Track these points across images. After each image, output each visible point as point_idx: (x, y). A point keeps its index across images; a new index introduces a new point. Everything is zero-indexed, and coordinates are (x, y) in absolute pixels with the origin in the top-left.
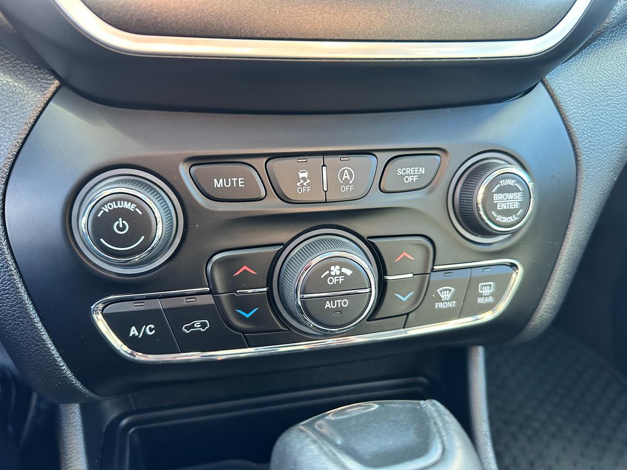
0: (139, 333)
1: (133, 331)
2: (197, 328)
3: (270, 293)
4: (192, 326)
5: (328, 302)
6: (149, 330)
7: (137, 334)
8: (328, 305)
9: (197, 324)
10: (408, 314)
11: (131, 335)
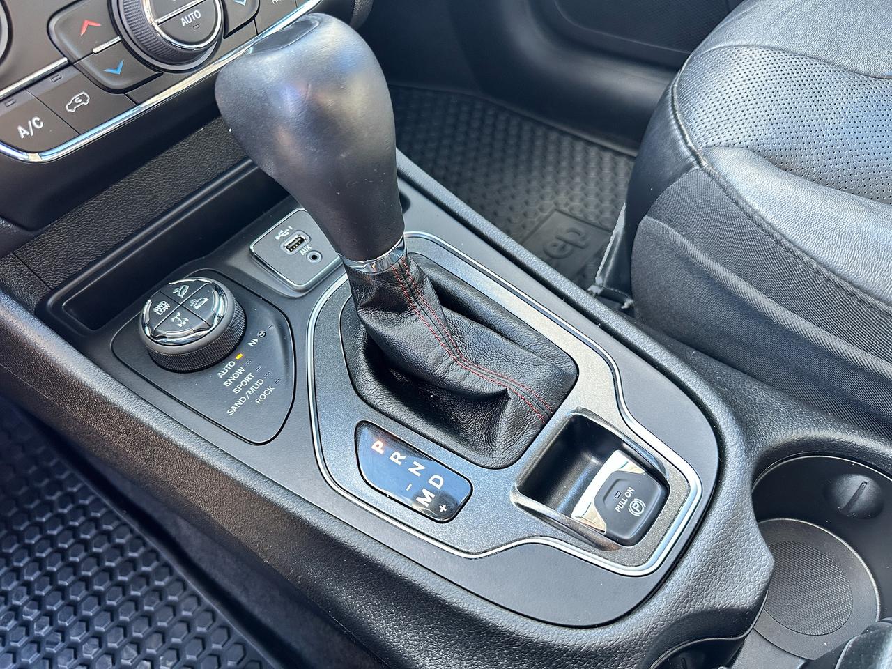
0: (29, 131)
1: (22, 132)
2: (79, 103)
3: (123, 40)
4: (74, 104)
5: (183, 19)
6: (35, 123)
7: (28, 134)
8: (184, 21)
9: (77, 99)
10: (253, 18)
11: (23, 137)
